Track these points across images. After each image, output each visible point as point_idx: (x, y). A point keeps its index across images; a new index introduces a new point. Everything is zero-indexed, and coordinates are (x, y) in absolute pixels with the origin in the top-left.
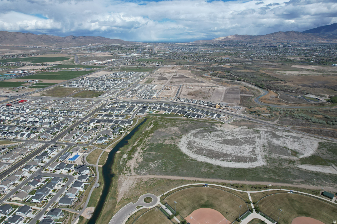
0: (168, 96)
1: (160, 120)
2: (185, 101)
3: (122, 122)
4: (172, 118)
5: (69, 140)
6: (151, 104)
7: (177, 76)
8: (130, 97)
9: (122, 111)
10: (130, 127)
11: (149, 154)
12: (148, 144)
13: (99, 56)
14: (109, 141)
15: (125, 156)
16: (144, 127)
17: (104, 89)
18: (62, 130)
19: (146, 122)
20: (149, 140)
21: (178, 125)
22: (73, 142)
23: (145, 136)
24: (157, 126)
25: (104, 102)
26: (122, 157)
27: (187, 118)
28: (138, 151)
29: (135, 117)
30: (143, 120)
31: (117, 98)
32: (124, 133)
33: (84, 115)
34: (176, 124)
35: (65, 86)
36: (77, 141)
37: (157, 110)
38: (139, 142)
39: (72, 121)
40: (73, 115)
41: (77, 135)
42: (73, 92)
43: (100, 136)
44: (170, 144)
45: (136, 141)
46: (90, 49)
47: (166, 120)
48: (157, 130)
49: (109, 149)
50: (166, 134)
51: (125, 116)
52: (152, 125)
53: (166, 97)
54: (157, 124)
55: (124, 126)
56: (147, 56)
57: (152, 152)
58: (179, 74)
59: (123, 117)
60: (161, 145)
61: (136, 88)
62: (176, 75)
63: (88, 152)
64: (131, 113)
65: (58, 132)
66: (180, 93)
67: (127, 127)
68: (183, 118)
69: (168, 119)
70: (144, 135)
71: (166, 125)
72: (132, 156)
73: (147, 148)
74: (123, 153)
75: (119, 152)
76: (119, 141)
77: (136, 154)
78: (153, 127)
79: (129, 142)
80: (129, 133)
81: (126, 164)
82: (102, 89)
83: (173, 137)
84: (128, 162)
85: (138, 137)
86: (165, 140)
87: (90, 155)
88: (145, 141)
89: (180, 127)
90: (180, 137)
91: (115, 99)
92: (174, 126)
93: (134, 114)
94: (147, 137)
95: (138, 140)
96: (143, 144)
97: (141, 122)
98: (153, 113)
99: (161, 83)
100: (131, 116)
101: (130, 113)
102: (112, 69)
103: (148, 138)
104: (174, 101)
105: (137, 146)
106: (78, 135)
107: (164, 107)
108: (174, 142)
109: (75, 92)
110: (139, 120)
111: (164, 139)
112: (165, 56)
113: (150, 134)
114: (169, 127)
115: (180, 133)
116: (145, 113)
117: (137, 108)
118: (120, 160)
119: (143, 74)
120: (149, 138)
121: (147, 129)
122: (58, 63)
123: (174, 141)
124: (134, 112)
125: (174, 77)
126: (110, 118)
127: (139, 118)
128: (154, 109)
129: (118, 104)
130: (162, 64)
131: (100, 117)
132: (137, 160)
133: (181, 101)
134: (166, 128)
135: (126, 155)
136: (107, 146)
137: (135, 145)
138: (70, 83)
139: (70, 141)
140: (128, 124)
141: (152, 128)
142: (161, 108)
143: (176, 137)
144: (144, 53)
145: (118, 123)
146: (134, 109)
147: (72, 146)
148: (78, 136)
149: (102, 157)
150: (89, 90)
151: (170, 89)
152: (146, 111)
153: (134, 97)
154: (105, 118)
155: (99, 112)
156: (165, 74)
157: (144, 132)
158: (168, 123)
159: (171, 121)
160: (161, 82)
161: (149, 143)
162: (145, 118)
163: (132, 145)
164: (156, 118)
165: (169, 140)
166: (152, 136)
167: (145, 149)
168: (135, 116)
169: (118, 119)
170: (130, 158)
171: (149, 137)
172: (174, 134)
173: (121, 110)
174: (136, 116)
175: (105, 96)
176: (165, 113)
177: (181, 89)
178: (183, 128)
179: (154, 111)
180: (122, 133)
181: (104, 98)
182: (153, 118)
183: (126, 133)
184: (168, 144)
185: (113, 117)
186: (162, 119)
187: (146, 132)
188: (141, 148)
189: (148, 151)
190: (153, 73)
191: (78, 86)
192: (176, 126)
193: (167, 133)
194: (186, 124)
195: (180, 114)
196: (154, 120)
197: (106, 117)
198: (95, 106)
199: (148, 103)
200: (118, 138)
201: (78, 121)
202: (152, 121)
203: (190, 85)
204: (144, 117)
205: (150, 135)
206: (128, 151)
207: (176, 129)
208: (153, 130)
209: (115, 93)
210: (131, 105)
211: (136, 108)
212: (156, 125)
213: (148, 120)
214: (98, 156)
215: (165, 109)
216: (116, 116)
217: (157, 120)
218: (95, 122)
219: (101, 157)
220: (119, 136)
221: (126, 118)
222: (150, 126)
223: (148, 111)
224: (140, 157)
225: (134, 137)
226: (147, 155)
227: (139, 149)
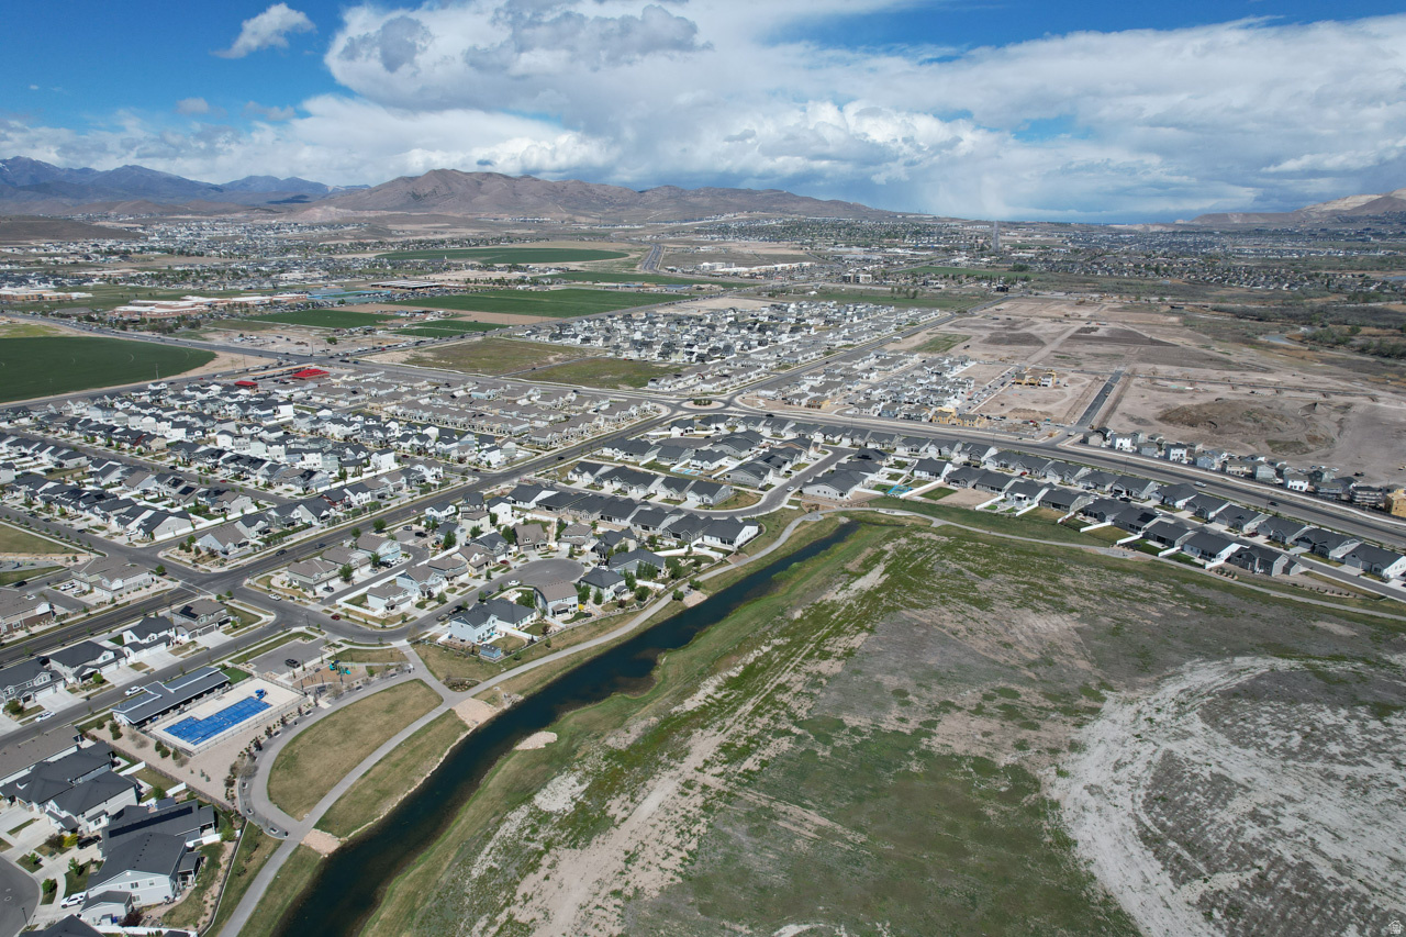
0: (1030, 416)
1: (947, 548)
2: (1138, 453)
3: (689, 526)
4: (1032, 545)
5: (311, 587)
6: (914, 441)
7: (1102, 332)
8: (804, 401)
9: (723, 462)
10: (722, 563)
11: (760, 821)
12: (791, 716)
13: (746, 251)
14: (527, 636)
15: (560, 795)
16: (818, 579)
17: (694, 360)
18: (336, 520)
19: (840, 548)
20: (815, 681)
21: (1073, 600)
22: (323, 601)
23: (800, 645)
24: (909, 587)
25: (658, 411)
26: (529, 799)
27: (1150, 557)
28: (694, 760)
29: (784, 504)
30: (828, 530)
31: (737, 400)
32: (659, 596)
33: (510, 461)
34: (1064, 588)
35: (533, 337)
36: (349, 602)
37: (939, 482)
38: (732, 683)
39: (430, 480)
40: (455, 454)
41: (377, 562)
42: (551, 359)
43: (502, 590)
44: (980, 751)
45: (713, 672)
46: (724, 230)
47: (989, 553)
48: (906, 613)
49: (492, 699)
50: (968, 660)
51: (725, 492)
52: (881, 568)
53: (1019, 421)
54: (919, 571)
55: (682, 552)
56: (957, 260)
57: (796, 810)
58: (1112, 325)
59: (712, 495)
60: (903, 744)
61: (859, 366)
62: (1095, 330)
63: (338, 695)
64: (771, 478)
65: (309, 526)
66: (1113, 409)
67: (699, 561)
68: (1115, 552)
69: (1002, 544)
70: (792, 635)
71: (984, 586)
72: (615, 807)
73: (769, 752)
74: (557, 761)
75: (540, 740)
76: (600, 647)
77: (661, 792)
78: (878, 590)
79: (656, 673)
80: (694, 599)
81: (512, 886)
82: (686, 357)
83: (1015, 695)
84: (546, 860)
85: (744, 645)
86: (946, 707)
87: (334, 724)
88: (782, 688)
89: (1093, 621)
90: (1083, 702)
91: (722, 405)
92: (1042, 605)
93: (784, 490)
94: (809, 656)
95: (729, 667)
96: (757, 711)
97: (815, 537)
98: (914, 494)
99: (1005, 355)
100: (765, 495)
101: (761, 477)
102: (773, 294)
103: (811, 667)
104: (1066, 445)
105: (702, 718)
106: (386, 564)
107: (991, 467)
108: (1021, 745)
109: (557, 359)
110: (804, 523)
111: (937, 694)
112: (1045, 260)
113: (838, 631)
114: (1000, 607)
115: (1083, 664)
116: (857, 488)
117: (822, 458)
118: (501, 821)
119: (917, 316)
120: (825, 667)
121: (831, 596)
122: (574, 266)
123: (1024, 734)
124: (795, 474)
125: (1083, 336)
126: (636, 494)
127: (807, 518)
128: (925, 475)
129: (721, 426)
130: (1024, 287)
131: (582, 482)
132: (631, 858)
133: (1112, 447)
134: (976, 612)
135: (572, 780)
136: (493, 669)
137: (691, 704)
138: (562, 327)
139: (310, 594)
140: (716, 543)
141: (870, 596)
142: (967, 473)
143: (1047, 696)
144: (946, 250)
145: (656, 525)
146: (803, 459)
147: (295, 630)
148: (384, 570)
149: (399, 755)
150: (624, 356)
151: (1050, 382)
152: (871, 477)
153: (826, 405)
154: (609, 489)
155: (598, 453)
156: (1033, 324)
157: (797, 614)
158: (1000, 577)
159: (1021, 560)
160: (1004, 351)
161: (802, 713)
162: (844, 520)
163: (661, 701)
164: (919, 529)
165: (979, 711)
166: (850, 653)
167: (750, 764)
168: (788, 497)
169: (679, 502)
170: (585, 824)
171: (826, 656)
172: (1031, 665)
173: (722, 455)
174: (791, 502)
175: (680, 385)
176: (993, 507)
177: (1116, 389)
178: (1115, 632)
179: (920, 483)
180: (642, 595)
181: (670, 394)
182: (897, 528)
183: (678, 597)
184: (959, 748)
185: (651, 489)
186: (959, 538)
187: (820, 615)
188: (722, 738)
189: (771, 788)
190: (973, 315)
191: (587, 340)
192: (1061, 608)
193: (973, 654)
194: (1142, 601)
195: (1097, 526)
196: (903, 541)
197: (617, 486)
198: (596, 421)
199: (897, 440)
200: (601, 626)
201: (457, 482)
202: (888, 547)
203: (1178, 374)
204: (844, 514)
205: (839, 645)
206: (612, 754)
207: (1053, 625)
208: (868, 610)
209: (734, 378)
210: (790, 436)
211: (811, 458)
212: (908, 577)
213: (864, 532)
214: (377, 737)
215: (994, 482)
216: (678, 483)
217: (921, 541)
218: (532, 504)
219: (389, 755)
220: (621, 611)
221: (726, 504)
222: (859, 576)
223: (880, 477)
224: (671, 838)
225: (714, 637)
226: (739, 833)
227: (704, 744)
